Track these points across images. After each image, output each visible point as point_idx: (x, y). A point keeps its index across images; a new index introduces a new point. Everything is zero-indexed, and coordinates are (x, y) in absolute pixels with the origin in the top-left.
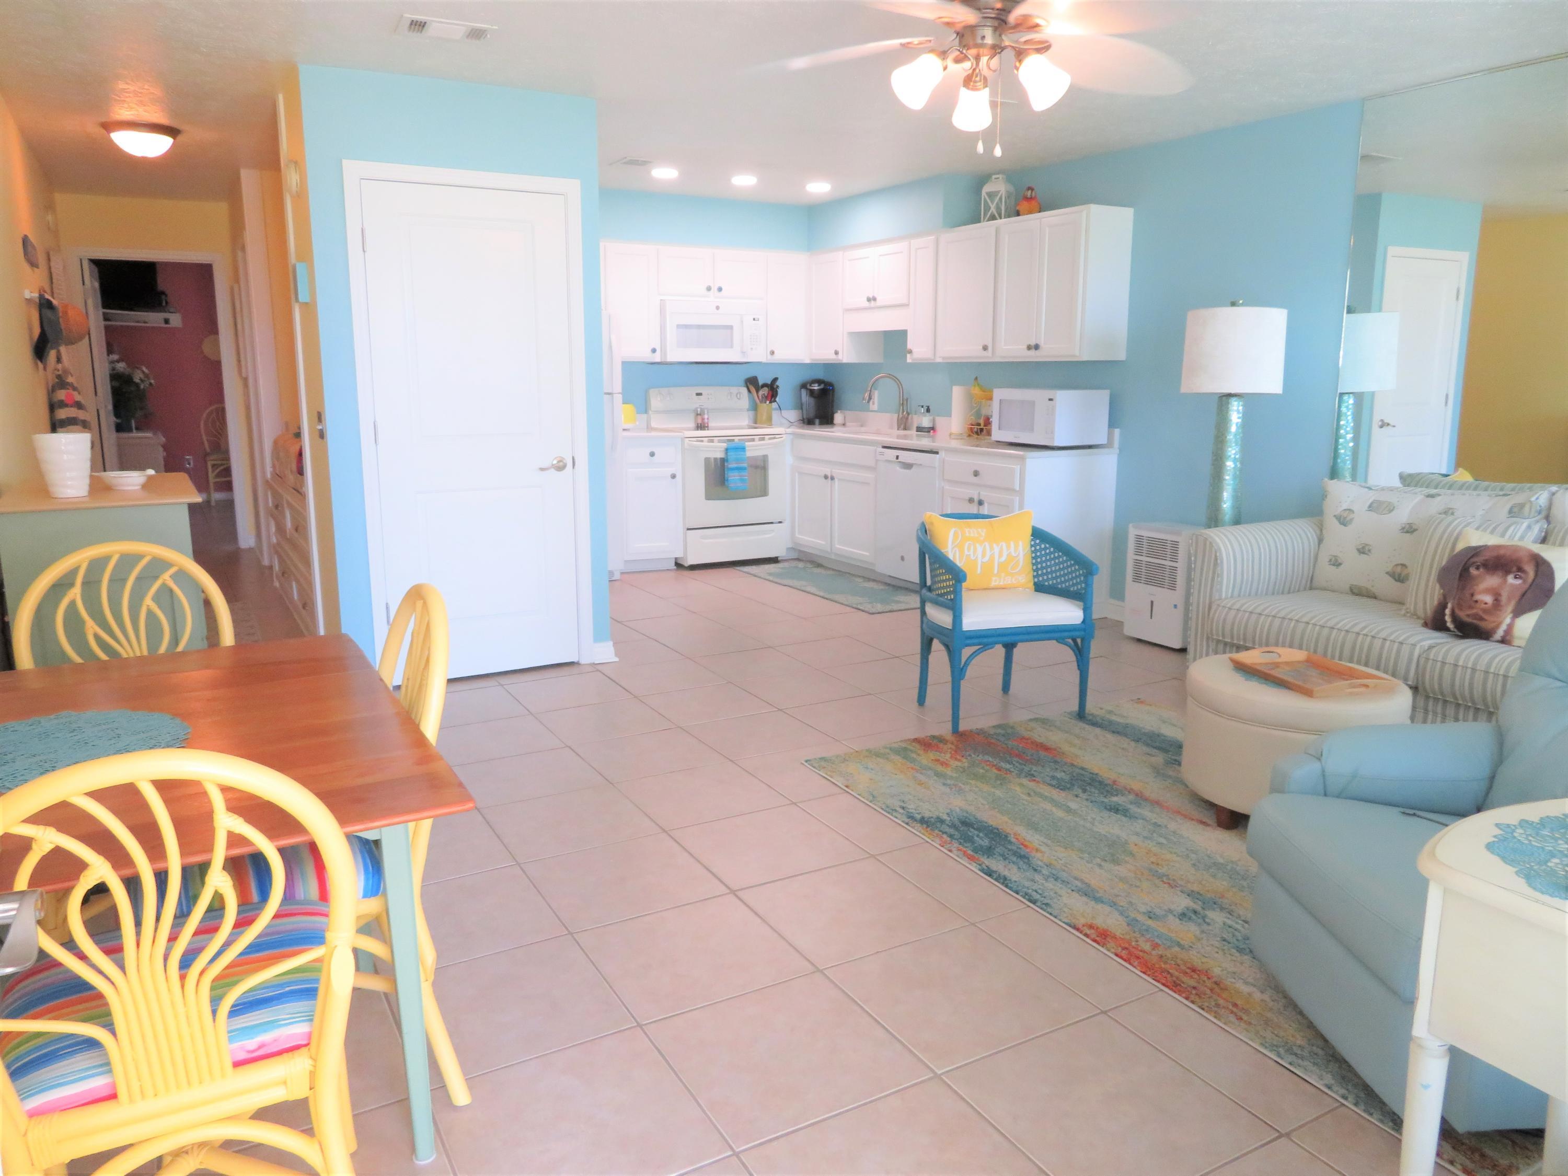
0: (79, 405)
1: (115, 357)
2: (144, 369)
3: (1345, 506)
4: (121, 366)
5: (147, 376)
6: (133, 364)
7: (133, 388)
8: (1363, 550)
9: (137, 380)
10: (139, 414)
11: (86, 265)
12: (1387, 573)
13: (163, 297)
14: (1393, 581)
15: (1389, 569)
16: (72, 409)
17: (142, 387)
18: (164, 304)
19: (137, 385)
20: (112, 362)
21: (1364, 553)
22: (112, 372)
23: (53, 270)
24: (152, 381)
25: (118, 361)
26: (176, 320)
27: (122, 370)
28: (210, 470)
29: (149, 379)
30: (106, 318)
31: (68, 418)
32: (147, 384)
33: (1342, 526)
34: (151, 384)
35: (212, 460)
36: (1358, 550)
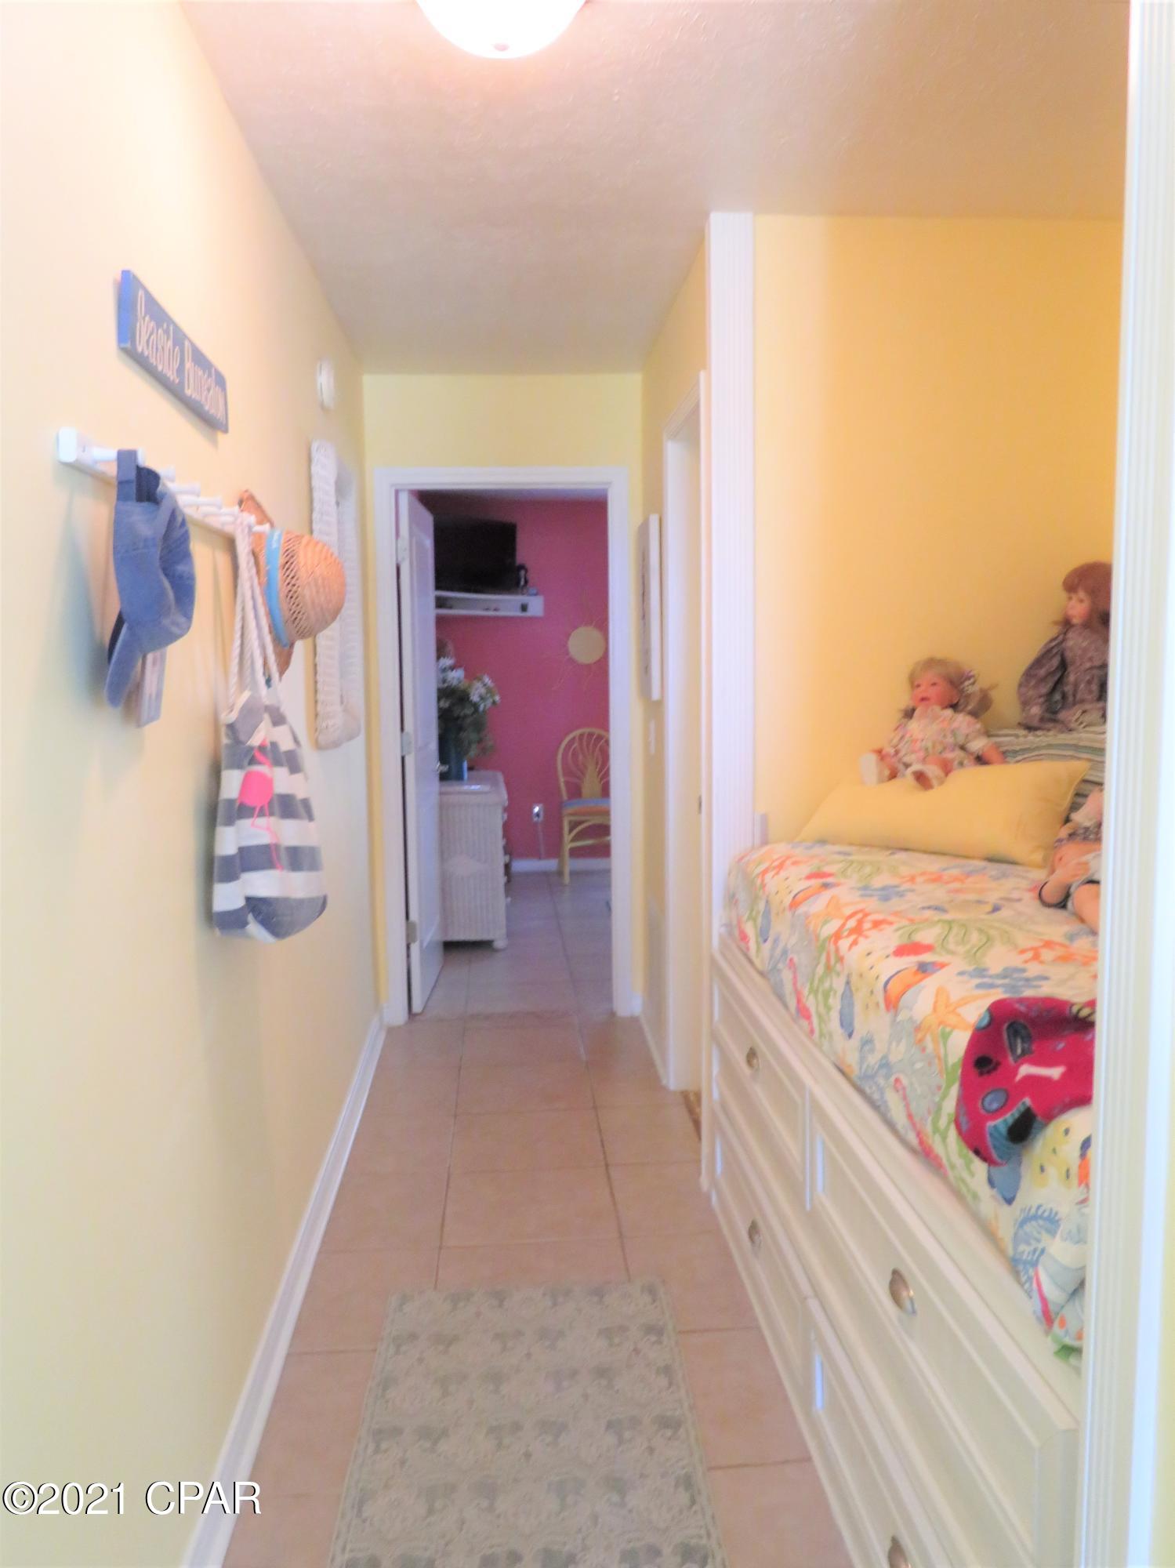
0: (289, 807)
1: (447, 662)
2: (487, 680)
4: (456, 676)
5: (489, 690)
6: (471, 676)
7: (468, 711)
9: (475, 698)
10: (473, 752)
11: (405, 499)
13: (522, 573)
16: (262, 821)
17: (482, 708)
18: (522, 583)
19: (475, 706)
20: (444, 670)
22: (441, 686)
23: (315, 483)
24: (497, 698)
25: (452, 668)
26: (536, 606)
27: (455, 683)
28: (566, 828)
29: (492, 696)
30: (441, 603)
31: (242, 850)
32: (489, 703)
34: (494, 703)
35: (572, 815)
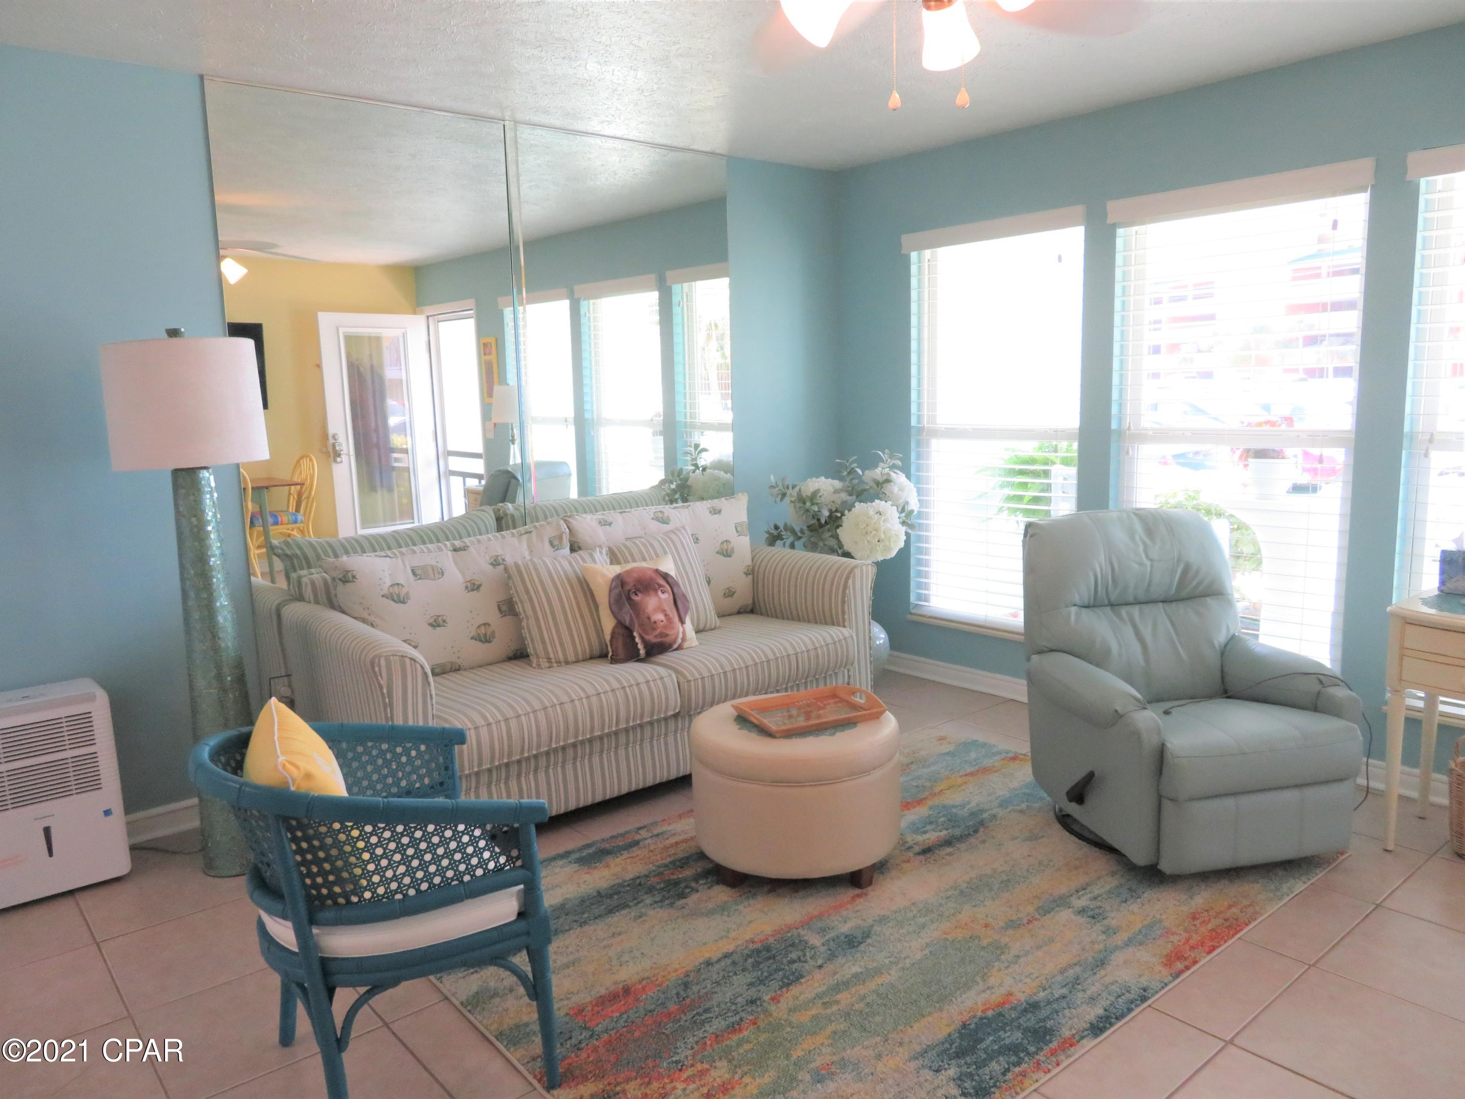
3: (388, 582)
8: (437, 623)
12: (472, 638)
14: (480, 643)
15: (473, 633)
21: (439, 626)
33: (400, 604)
36: (431, 625)
